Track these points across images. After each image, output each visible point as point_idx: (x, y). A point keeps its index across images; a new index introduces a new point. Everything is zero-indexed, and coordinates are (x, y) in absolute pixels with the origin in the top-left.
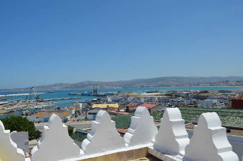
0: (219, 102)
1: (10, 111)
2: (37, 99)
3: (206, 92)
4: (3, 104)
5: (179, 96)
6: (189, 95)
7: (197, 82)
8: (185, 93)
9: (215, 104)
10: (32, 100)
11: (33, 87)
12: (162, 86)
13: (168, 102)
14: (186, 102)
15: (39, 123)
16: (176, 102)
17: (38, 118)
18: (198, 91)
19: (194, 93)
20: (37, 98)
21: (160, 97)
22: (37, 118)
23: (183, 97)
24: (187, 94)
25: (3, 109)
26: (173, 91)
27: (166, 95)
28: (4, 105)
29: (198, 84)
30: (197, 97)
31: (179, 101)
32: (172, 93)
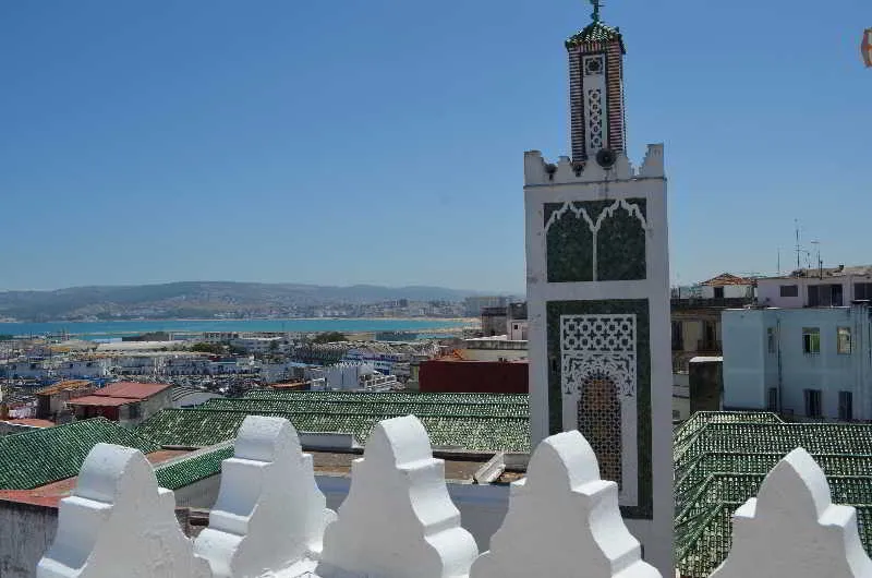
0: (378, 370)
3: (336, 337)
5: (243, 353)
6: (281, 347)
7: (305, 302)
8: (266, 342)
9: (368, 377)
12: (183, 314)
13: (206, 372)
14: (269, 373)
16: (234, 372)
19: (296, 342)
21: (176, 354)
23: (258, 356)
24: (274, 345)
26: (223, 335)
27: (196, 348)
29: (309, 311)
30: (309, 356)
31: (244, 368)
32: (219, 339)
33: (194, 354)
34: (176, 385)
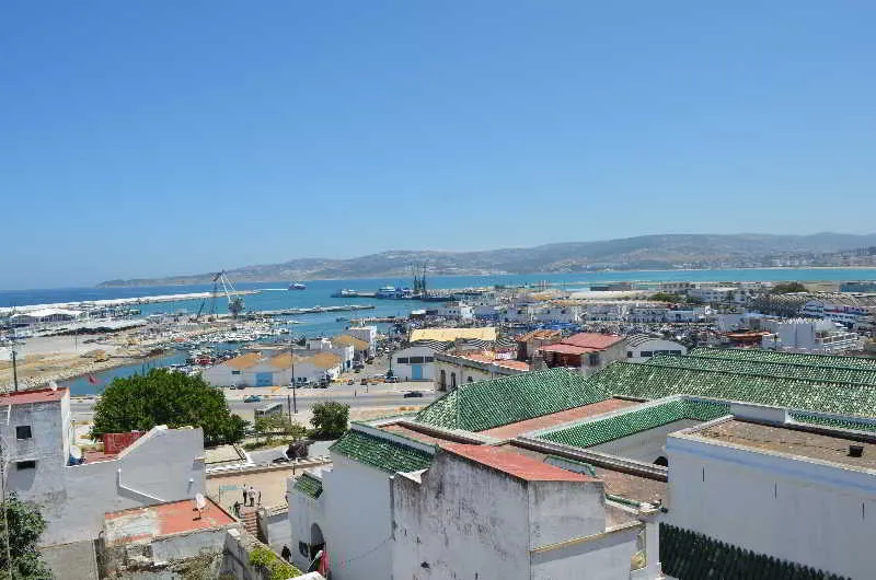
0: (841, 322)
1: (153, 351)
2: (235, 311)
3: (795, 288)
4: (129, 328)
5: (699, 302)
6: (738, 297)
7: (762, 252)
8: (722, 293)
9: (824, 334)
10: (220, 316)
11: (219, 274)
12: (643, 265)
13: (664, 320)
14: (725, 323)
15: (241, 387)
16: (690, 321)
17: (238, 373)
18: (769, 284)
19: (751, 292)
20: (235, 308)
21: (638, 303)
22: (234, 373)
23: (715, 305)
24: (730, 296)
25: (130, 344)
26: (681, 285)
27: (657, 298)
28: (132, 331)
29: (768, 261)
30: (765, 307)
31: (701, 317)
32: (677, 289)
33: (653, 304)
34: (635, 331)
